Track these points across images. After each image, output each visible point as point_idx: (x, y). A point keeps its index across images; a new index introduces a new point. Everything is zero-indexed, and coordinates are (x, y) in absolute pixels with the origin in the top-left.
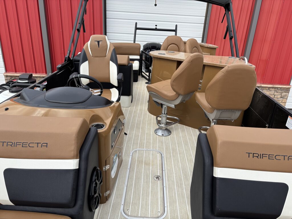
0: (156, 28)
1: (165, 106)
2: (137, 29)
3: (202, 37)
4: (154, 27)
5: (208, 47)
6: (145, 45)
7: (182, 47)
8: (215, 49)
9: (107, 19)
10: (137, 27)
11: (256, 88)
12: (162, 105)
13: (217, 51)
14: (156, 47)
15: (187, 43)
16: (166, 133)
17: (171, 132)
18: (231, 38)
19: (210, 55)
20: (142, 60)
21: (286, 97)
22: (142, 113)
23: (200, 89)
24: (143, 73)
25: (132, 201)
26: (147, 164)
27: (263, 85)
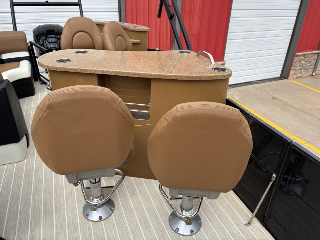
0: (47, 2)
2: (13, 4)
3: (118, 11)
5: (136, 30)
6: (35, 29)
7: (98, 37)
8: (145, 32)
14: (54, 31)
18: (171, 17)
20: (35, 57)
24: (41, 78)
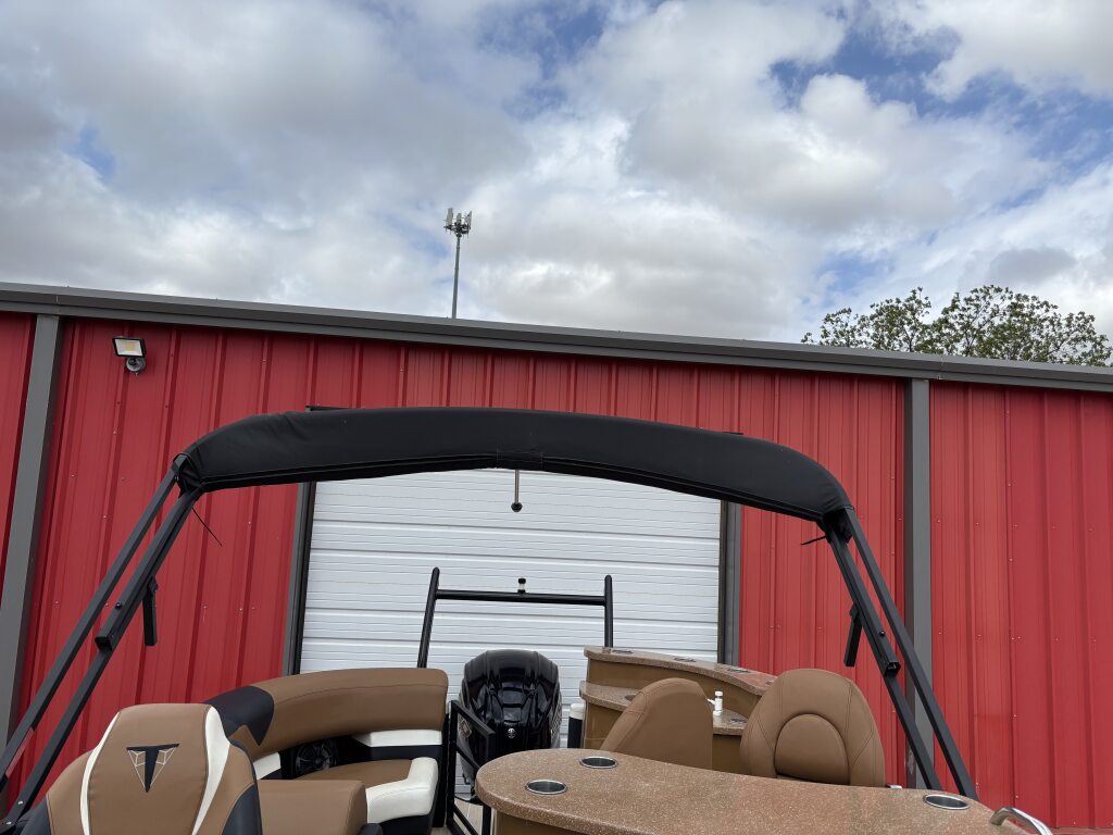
0: (522, 592)
2: (436, 594)
6: (472, 661)
14: (522, 671)
18: (890, 672)
20: (455, 749)
24: (456, 818)
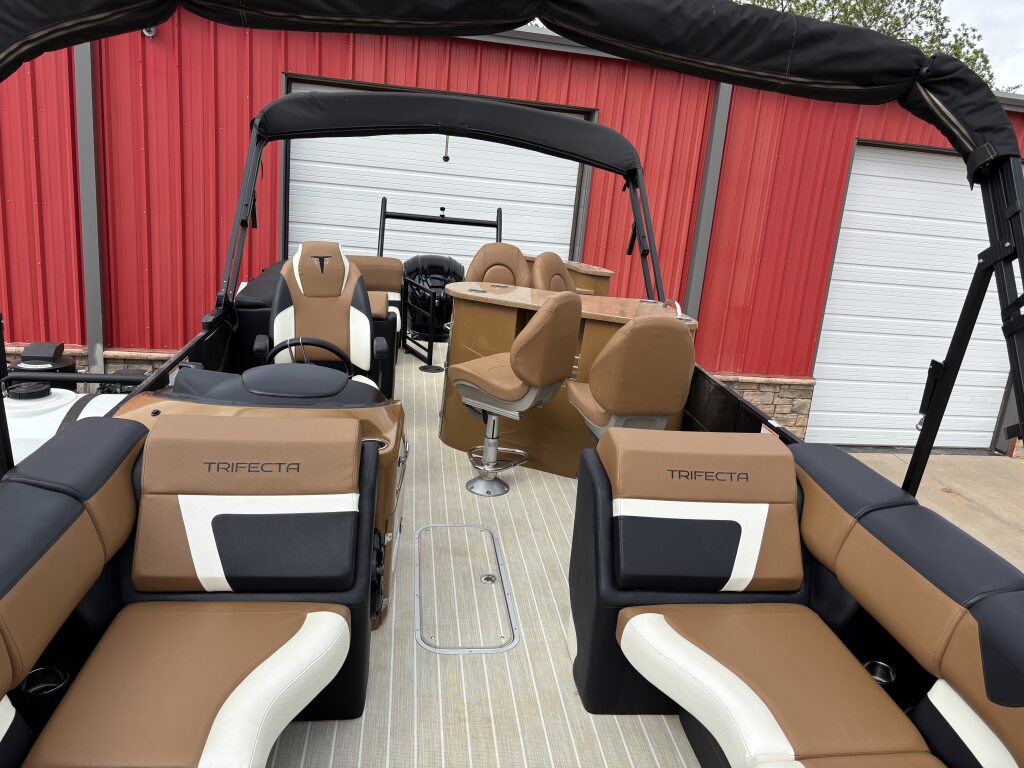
0: (443, 216)
1: (494, 418)
2: (386, 215)
3: (569, 243)
4: (437, 213)
6: (408, 261)
7: (524, 276)
8: (606, 278)
9: (291, 184)
10: (388, 210)
11: (696, 368)
12: (485, 414)
13: (613, 284)
15: (537, 263)
16: (496, 488)
17: (508, 487)
18: (644, 254)
19: (595, 294)
20: (407, 304)
21: (805, 412)
22: (425, 445)
23: (575, 377)
24: (409, 342)
25: (440, 622)
26: (460, 553)
27: (741, 378)
